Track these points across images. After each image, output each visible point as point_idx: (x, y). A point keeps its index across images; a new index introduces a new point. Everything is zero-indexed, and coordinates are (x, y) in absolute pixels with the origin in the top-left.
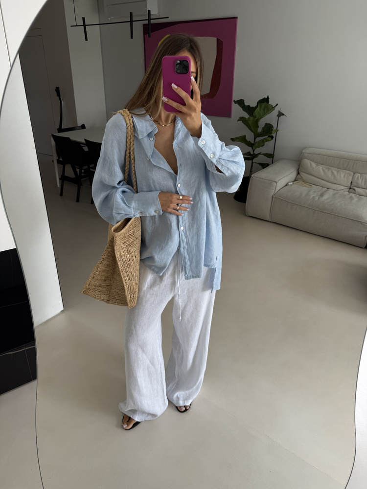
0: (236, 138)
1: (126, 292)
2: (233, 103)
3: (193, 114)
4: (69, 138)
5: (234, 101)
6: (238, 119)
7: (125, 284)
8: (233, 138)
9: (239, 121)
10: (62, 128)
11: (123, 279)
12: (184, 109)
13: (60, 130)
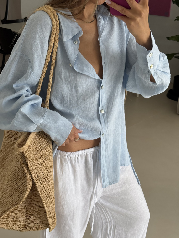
0: (172, 37)
1: (47, 215)
2: (172, 2)
3: (138, 19)
4: (10, 30)
5: (173, 1)
6: (175, 18)
7: (45, 205)
8: (169, 37)
9: (176, 21)
10: (7, 19)
11: (43, 199)
12: (128, 13)
13: (5, 21)
